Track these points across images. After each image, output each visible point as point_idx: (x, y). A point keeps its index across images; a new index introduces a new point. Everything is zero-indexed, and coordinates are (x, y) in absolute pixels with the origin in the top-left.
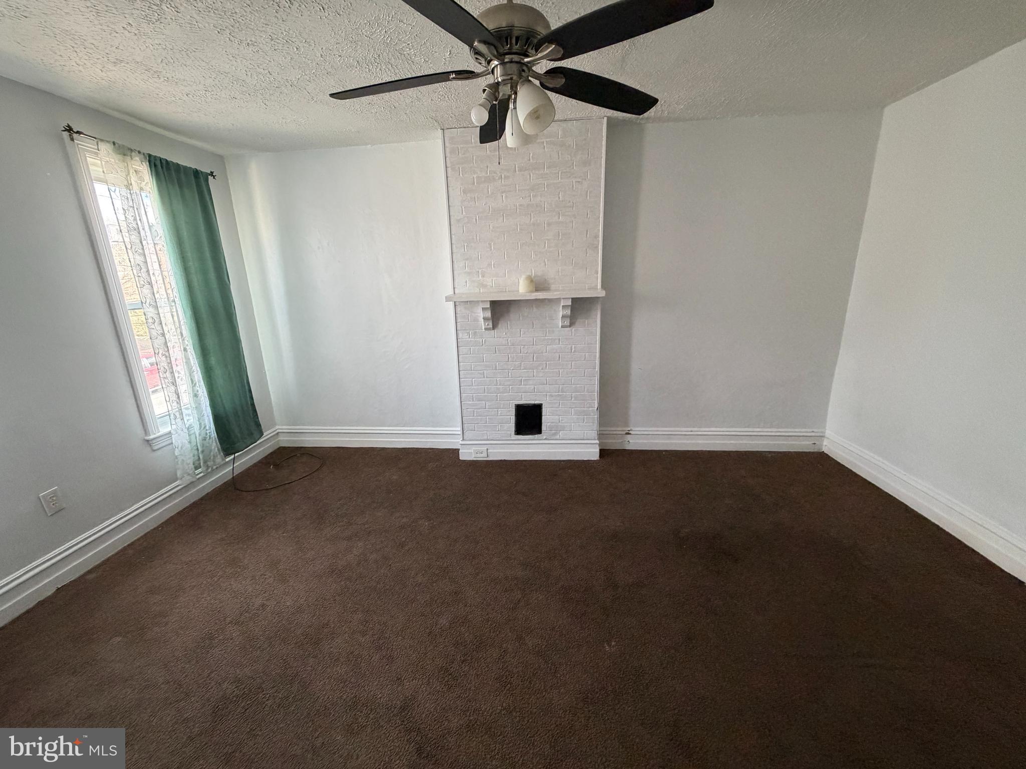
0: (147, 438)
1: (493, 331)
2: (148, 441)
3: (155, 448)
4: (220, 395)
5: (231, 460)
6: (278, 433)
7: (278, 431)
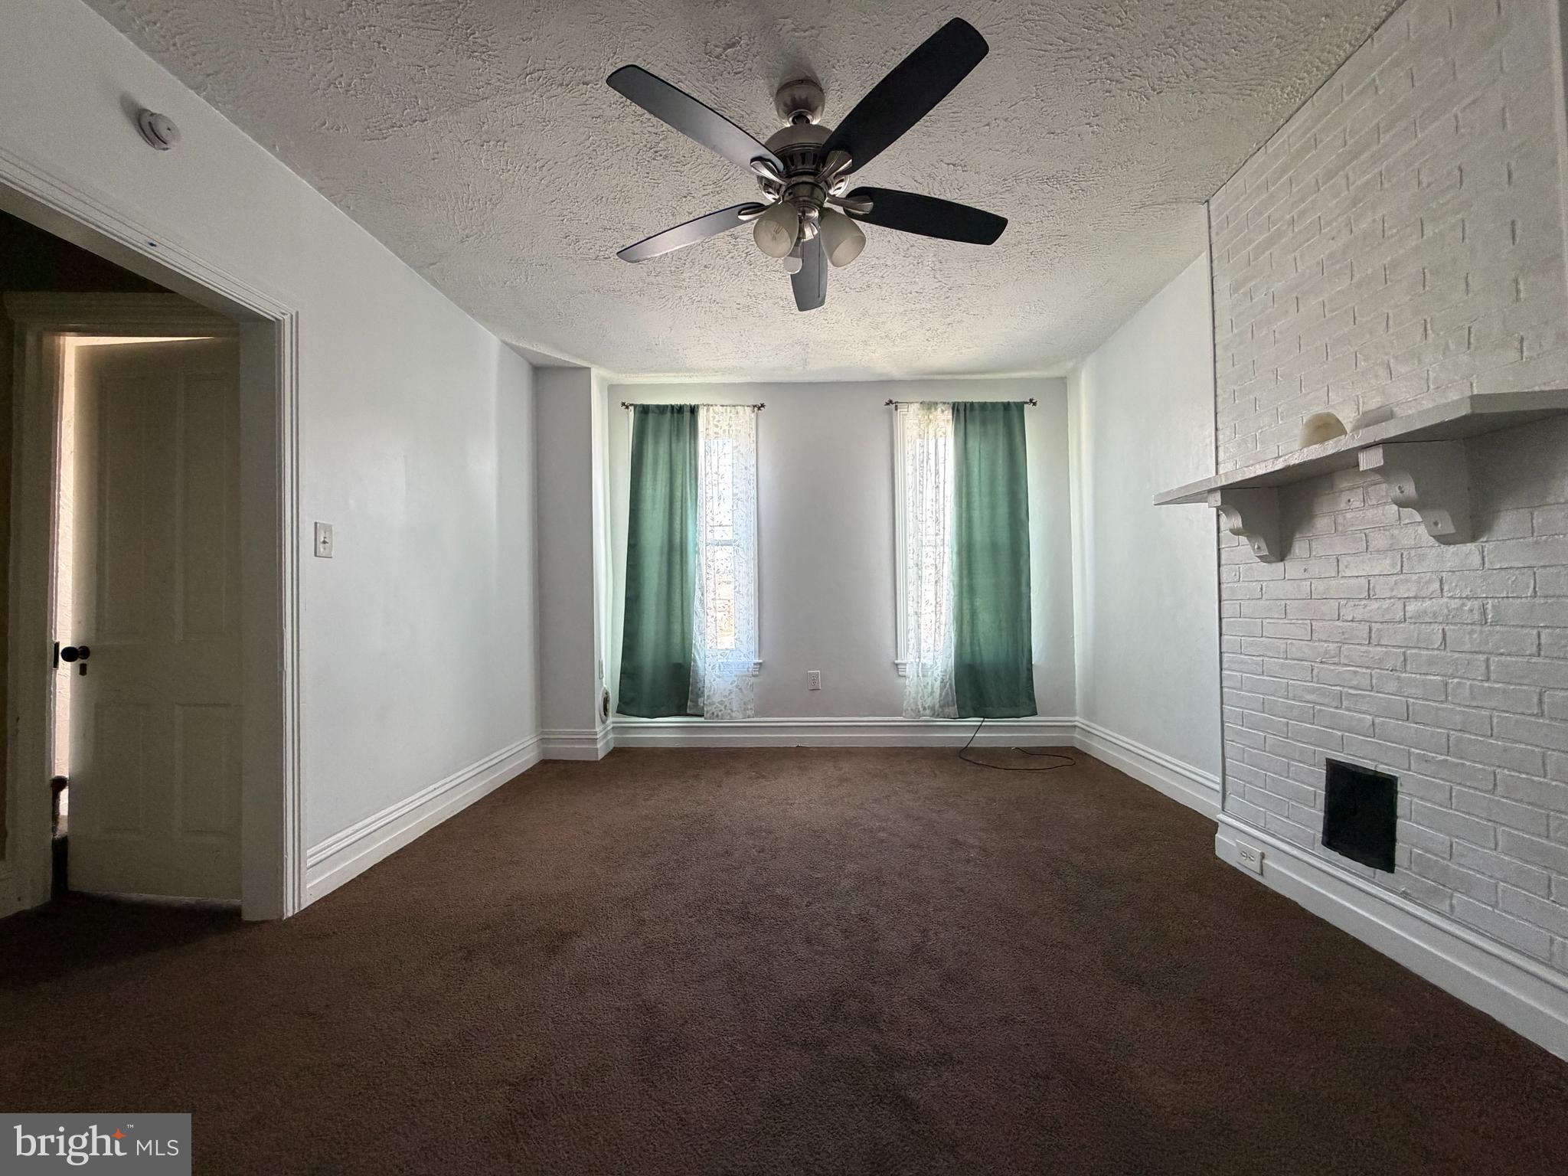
0: (896, 661)
1: (1282, 564)
2: (897, 665)
3: (900, 673)
4: (979, 643)
5: (976, 726)
6: (1075, 726)
7: (1076, 724)
